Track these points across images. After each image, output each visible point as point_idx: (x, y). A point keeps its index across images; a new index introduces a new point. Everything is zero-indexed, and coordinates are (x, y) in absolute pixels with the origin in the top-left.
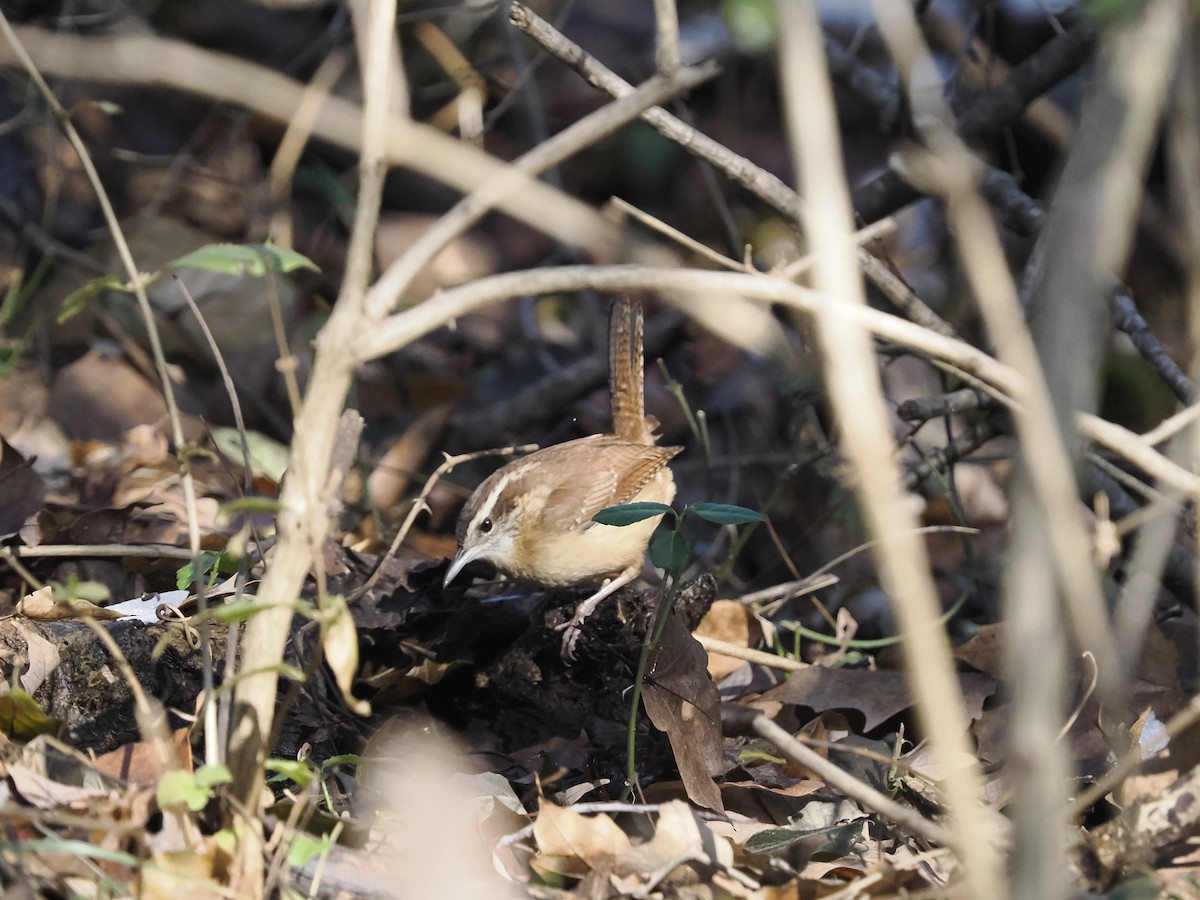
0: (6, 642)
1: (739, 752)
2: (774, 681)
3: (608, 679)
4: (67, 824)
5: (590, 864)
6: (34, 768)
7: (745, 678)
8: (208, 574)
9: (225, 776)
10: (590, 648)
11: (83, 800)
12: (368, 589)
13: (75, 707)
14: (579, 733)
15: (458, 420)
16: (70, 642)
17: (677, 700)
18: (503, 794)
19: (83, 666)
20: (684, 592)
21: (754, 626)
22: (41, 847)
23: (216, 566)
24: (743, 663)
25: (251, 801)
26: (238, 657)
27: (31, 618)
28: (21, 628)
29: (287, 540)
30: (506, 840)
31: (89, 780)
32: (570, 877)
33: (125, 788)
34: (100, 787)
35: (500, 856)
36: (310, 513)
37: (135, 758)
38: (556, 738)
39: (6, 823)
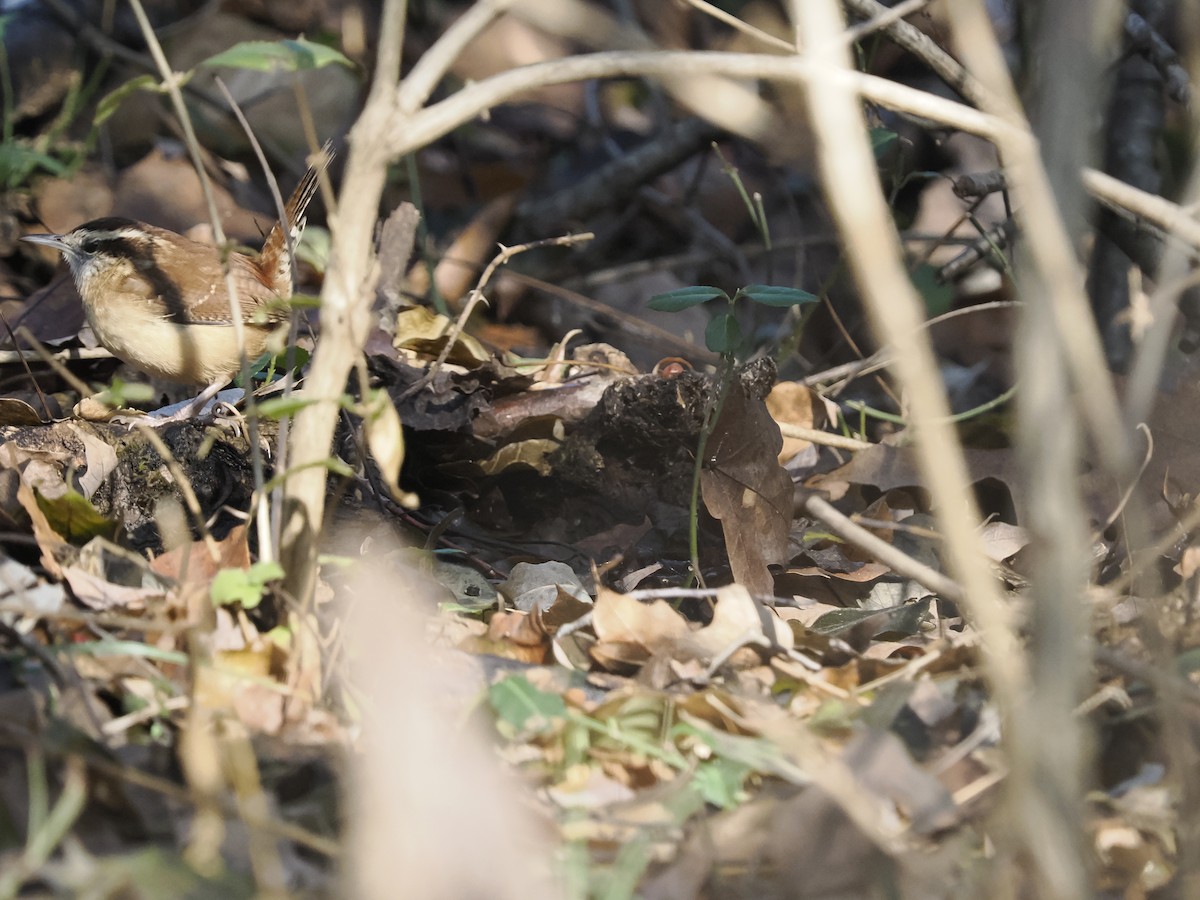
0: (64, 444)
1: (802, 534)
2: (841, 461)
3: (671, 464)
4: (124, 625)
5: (650, 649)
6: (91, 570)
7: (811, 459)
8: (265, 370)
9: (278, 573)
10: (651, 434)
11: (140, 601)
12: (428, 382)
13: (135, 506)
14: (643, 521)
15: (524, 209)
16: (127, 443)
17: (738, 487)
18: (567, 583)
19: (141, 466)
20: (743, 375)
21: (818, 407)
22: (98, 649)
23: (273, 363)
24: (809, 444)
25: (306, 598)
26: (288, 454)
27: (89, 420)
28: (78, 431)
29: (330, 334)
30: (567, 628)
31: (147, 579)
32: (630, 664)
33: (180, 588)
34: (159, 587)
35: (562, 645)
36: (351, 308)
37: (193, 557)
38: (621, 525)
39: (63, 626)
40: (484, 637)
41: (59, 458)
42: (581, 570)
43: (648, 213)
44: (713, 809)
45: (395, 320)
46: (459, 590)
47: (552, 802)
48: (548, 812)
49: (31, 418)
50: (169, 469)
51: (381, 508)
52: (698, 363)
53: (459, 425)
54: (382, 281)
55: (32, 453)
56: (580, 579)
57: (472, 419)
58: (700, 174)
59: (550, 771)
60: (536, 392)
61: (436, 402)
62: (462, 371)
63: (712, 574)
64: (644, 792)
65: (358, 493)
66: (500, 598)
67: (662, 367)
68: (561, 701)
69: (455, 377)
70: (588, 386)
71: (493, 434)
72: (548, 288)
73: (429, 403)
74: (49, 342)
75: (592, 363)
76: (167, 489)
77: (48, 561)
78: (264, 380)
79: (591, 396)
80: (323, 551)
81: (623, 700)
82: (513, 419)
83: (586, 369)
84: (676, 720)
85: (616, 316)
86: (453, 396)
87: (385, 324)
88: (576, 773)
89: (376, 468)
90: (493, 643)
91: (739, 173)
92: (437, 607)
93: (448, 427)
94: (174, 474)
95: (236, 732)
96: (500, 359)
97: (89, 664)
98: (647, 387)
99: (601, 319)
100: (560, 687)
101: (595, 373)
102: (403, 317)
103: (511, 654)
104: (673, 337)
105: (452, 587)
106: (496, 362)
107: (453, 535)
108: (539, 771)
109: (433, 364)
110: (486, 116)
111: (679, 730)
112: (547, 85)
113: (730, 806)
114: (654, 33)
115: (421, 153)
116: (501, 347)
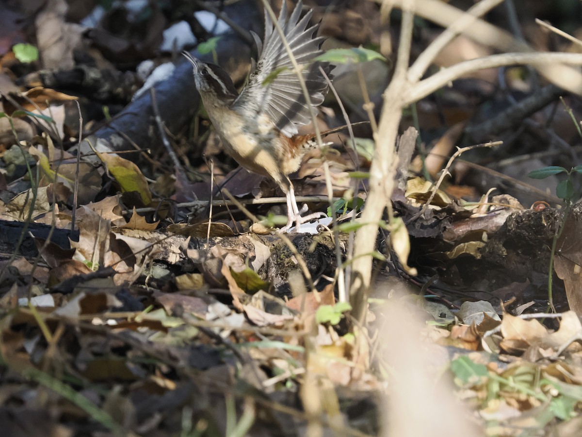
0: (244, 246)
3: (539, 253)
4: (273, 333)
5: (529, 343)
6: (257, 307)
8: (342, 209)
9: (348, 307)
10: (529, 238)
11: (281, 321)
12: (422, 214)
13: (279, 276)
14: (526, 279)
15: (468, 129)
16: (275, 245)
17: (572, 264)
18: (489, 311)
19: (282, 256)
20: (575, 210)
22: (261, 345)
23: (346, 205)
25: (362, 319)
26: (354, 249)
27: (257, 234)
28: (251, 239)
29: (374, 191)
30: (488, 333)
31: (285, 311)
32: (519, 350)
33: (301, 315)
34: (290, 315)
35: (486, 341)
36: (384, 178)
37: (307, 300)
38: (515, 283)
39: (244, 334)
40: (448, 338)
41: (242, 252)
42: (495, 304)
43: (528, 131)
44: (559, 420)
45: (406, 184)
46: (436, 315)
47: (481, 418)
48: (479, 423)
49: (229, 232)
50: (296, 257)
51: (398, 275)
52: (553, 204)
53: (436, 235)
54: (399, 165)
55: (229, 250)
56: (495, 309)
57: (443, 232)
58: (554, 112)
59: (480, 403)
60: (474, 219)
61: (425, 223)
62: (438, 208)
63: (559, 306)
64: (526, 412)
65: (387, 268)
66: (456, 319)
67: (535, 206)
68: (486, 368)
69: (435, 211)
70: (499, 216)
71: (452, 239)
72: (480, 168)
73: (422, 224)
74: (237, 196)
75: (501, 204)
76: (294, 267)
77: (236, 302)
78: (342, 214)
79: (501, 220)
80: (370, 296)
81: (516, 368)
82: (463, 232)
83: (498, 207)
84: (542, 377)
85: (513, 181)
86: (434, 220)
87: (401, 186)
88: (493, 404)
89: (396, 256)
90: (452, 340)
91: (573, 111)
92: (425, 323)
93: (431, 236)
94: (298, 260)
95: (328, 385)
96: (456, 202)
97: (256, 352)
98: (528, 215)
99: (506, 183)
100: (485, 361)
101: (502, 209)
102: (409, 182)
103: (461, 346)
104: (541, 191)
105: (433, 314)
106: (455, 204)
107: (433, 288)
108: (474, 403)
109: (425, 205)
110: (451, 84)
111: (542, 382)
112: (481, 69)
113: (568, 419)
114: (532, 43)
115: (418, 103)
116: (457, 197)
